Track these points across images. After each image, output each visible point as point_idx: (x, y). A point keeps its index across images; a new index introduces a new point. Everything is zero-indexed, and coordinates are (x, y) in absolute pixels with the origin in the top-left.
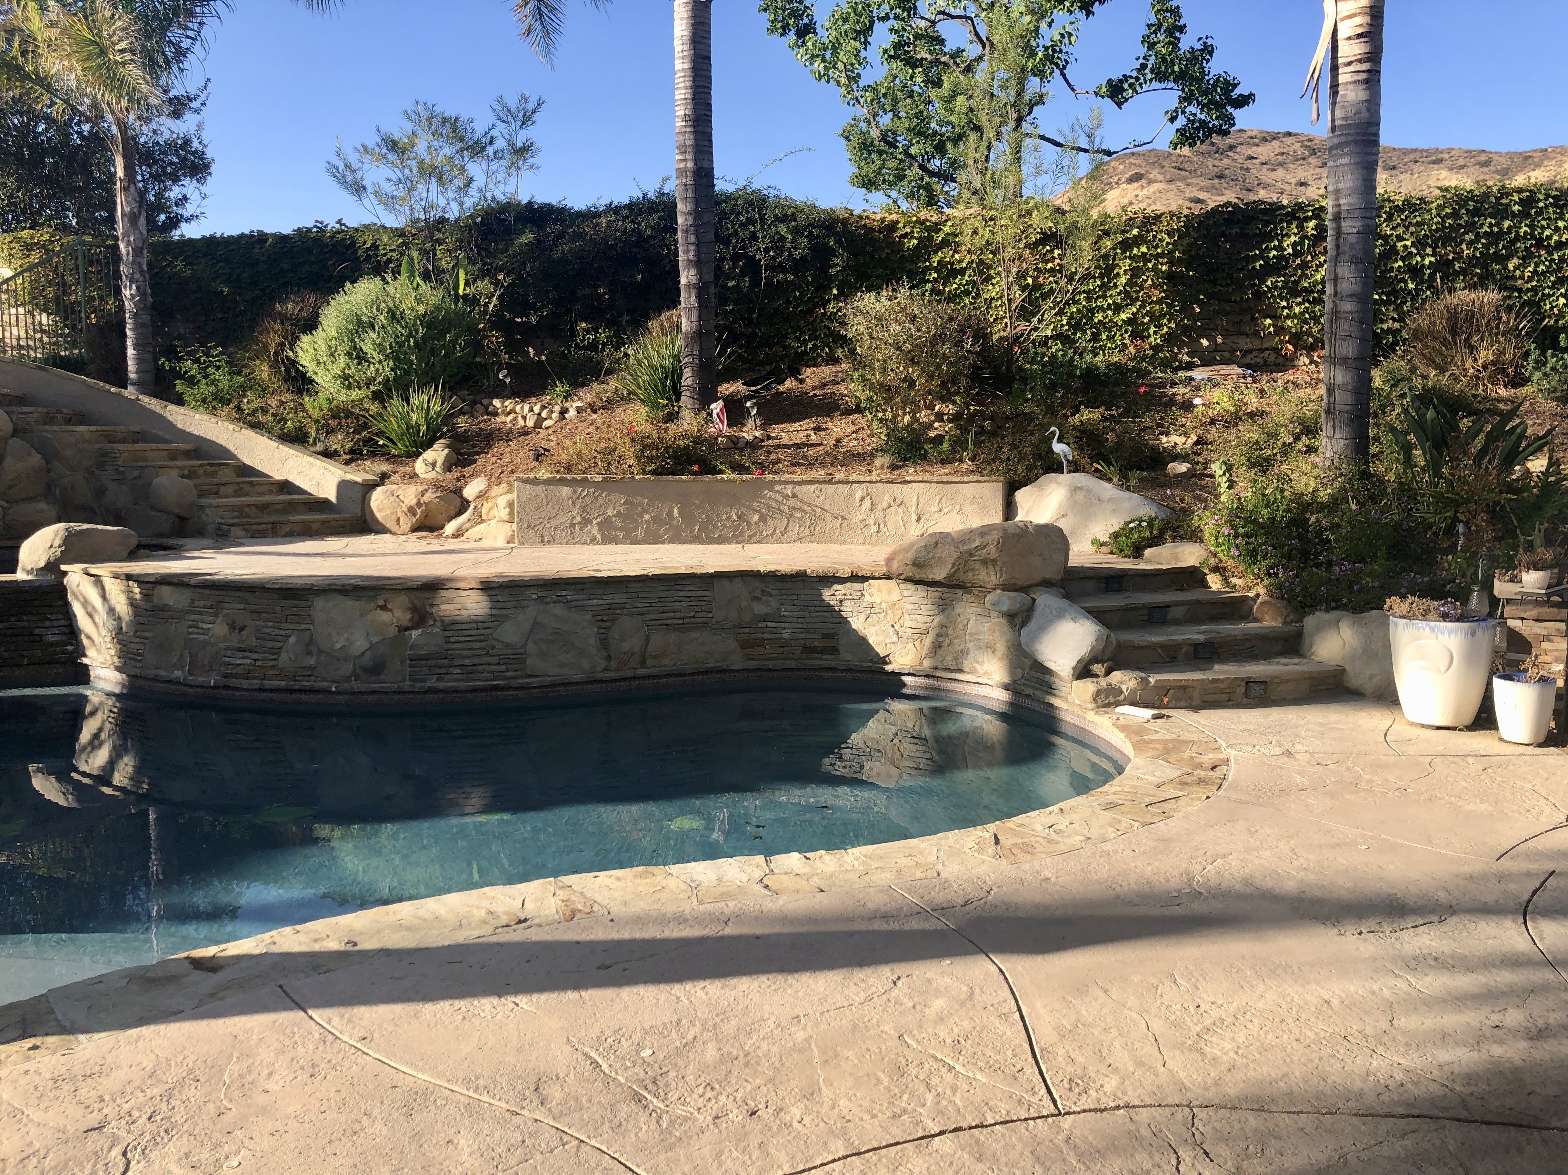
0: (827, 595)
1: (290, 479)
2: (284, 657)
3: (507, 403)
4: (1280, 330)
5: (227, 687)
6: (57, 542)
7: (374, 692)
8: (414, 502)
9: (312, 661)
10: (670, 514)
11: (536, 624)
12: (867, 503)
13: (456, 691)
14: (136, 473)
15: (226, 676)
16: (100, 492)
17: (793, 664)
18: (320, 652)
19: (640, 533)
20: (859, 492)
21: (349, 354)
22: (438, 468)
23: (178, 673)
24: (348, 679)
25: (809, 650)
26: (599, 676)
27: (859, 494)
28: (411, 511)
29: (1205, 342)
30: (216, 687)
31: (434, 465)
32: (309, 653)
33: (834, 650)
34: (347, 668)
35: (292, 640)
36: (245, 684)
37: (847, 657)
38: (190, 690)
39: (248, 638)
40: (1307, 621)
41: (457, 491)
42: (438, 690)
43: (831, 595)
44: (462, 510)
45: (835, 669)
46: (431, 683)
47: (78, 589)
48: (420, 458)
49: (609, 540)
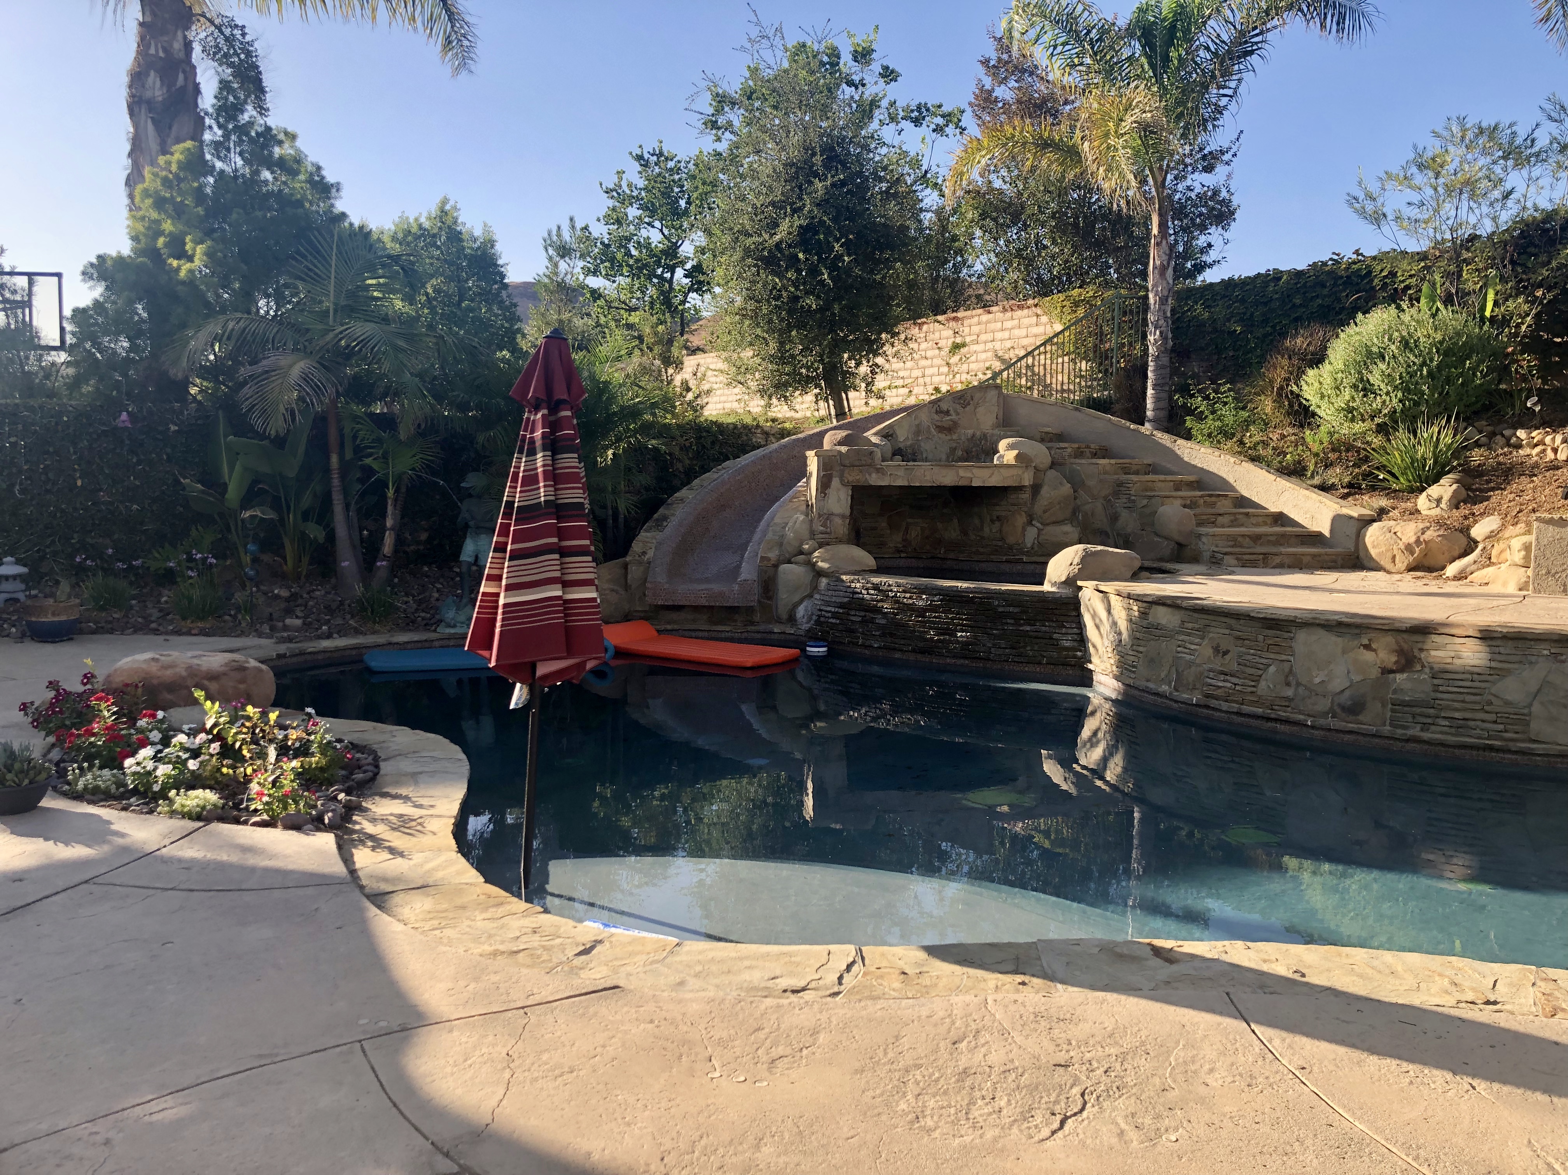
1: (1285, 512)
2: (1263, 684)
3: (1534, 434)
5: (1207, 707)
6: (1077, 560)
7: (1350, 732)
8: (1412, 540)
9: (1290, 692)
11: (1545, 684)
13: (1442, 744)
14: (1145, 502)
15: (1208, 696)
16: (1114, 518)
18: (1298, 684)
21: (1355, 387)
22: (1443, 505)
23: (1165, 688)
24: (1325, 715)
28: (1409, 548)
30: (1197, 705)
31: (1439, 501)
32: (1288, 684)
34: (1323, 704)
35: (1272, 669)
36: (1224, 706)
38: (1175, 705)
39: (1231, 663)
41: (1464, 530)
42: (1421, 740)
44: (1468, 551)
46: (1414, 732)
47: (1090, 602)
48: (1425, 493)
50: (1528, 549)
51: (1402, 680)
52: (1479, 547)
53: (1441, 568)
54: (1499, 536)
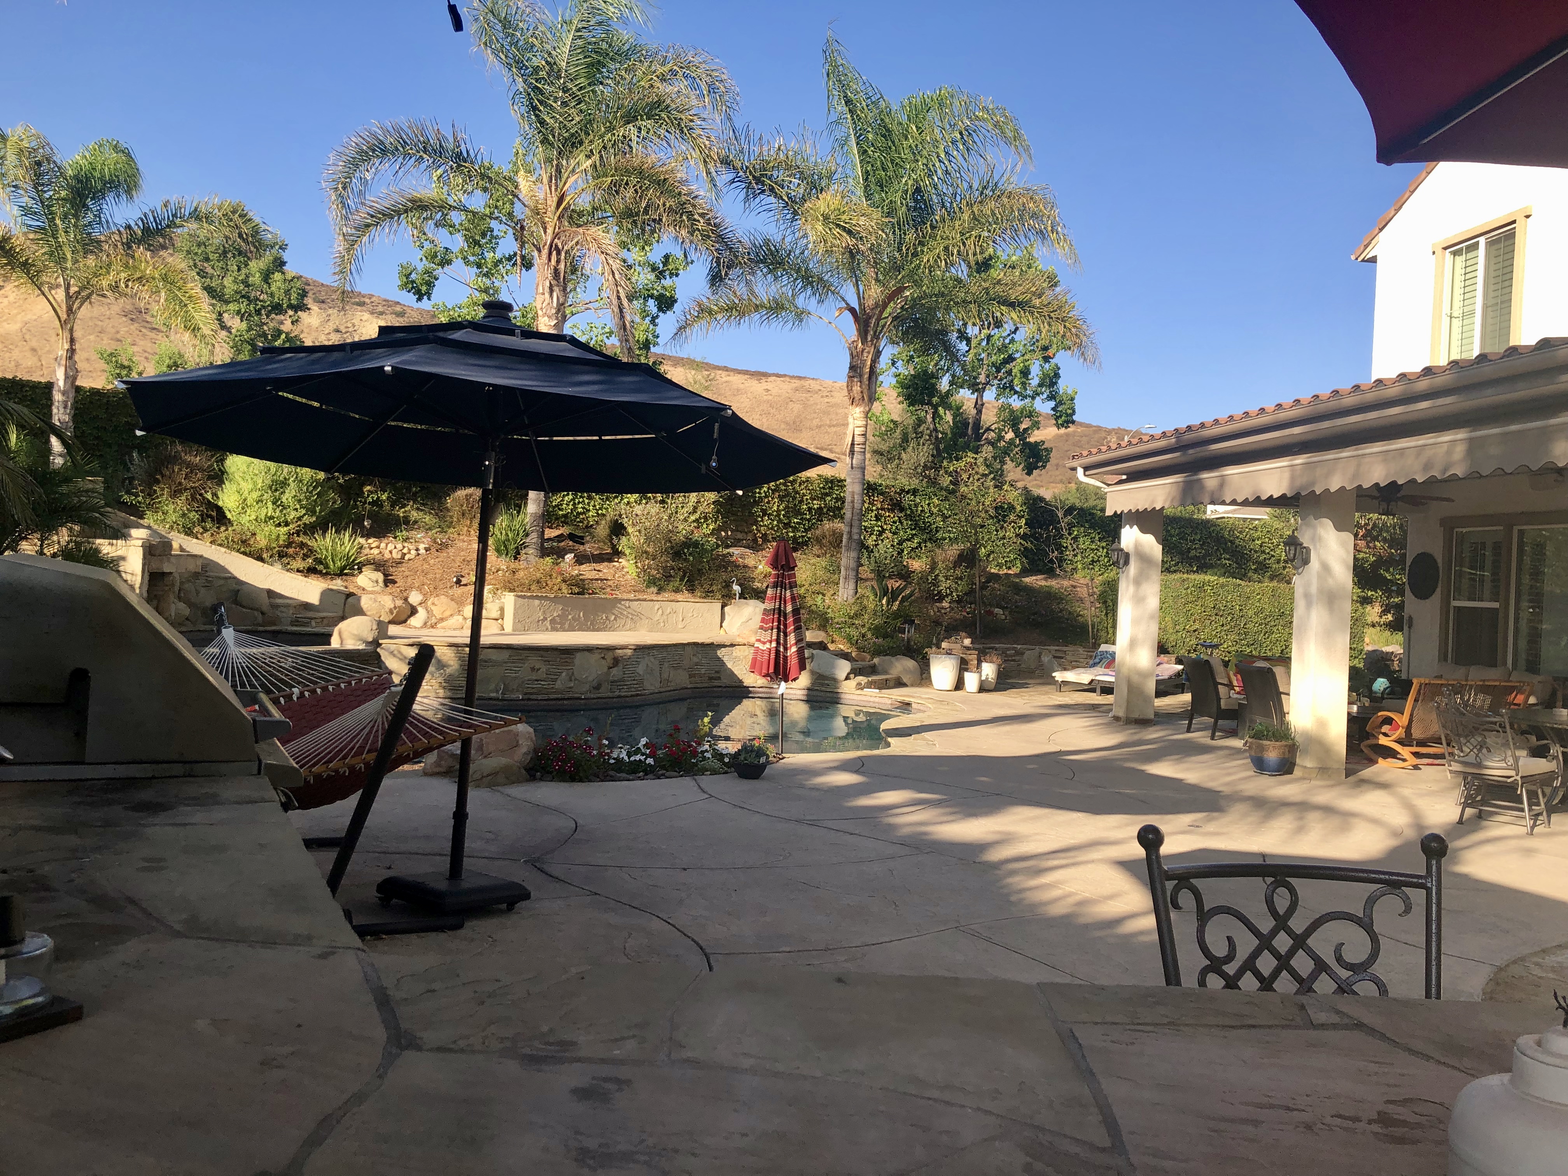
0: (719, 652)
1: (272, 588)
2: (559, 682)
3: (370, 541)
4: (759, 531)
5: (529, 699)
7: (596, 698)
9: (571, 684)
10: (579, 616)
12: (660, 612)
15: (526, 694)
17: (706, 685)
18: (576, 679)
21: (274, 503)
22: (381, 584)
23: (493, 695)
24: (586, 692)
25: (711, 679)
26: (662, 690)
29: (723, 534)
30: (522, 700)
31: (377, 582)
32: (571, 680)
33: (719, 678)
34: (586, 687)
35: (564, 674)
36: (540, 697)
37: (725, 681)
38: (500, 703)
39: (542, 674)
40: (876, 660)
41: (406, 599)
42: (619, 697)
43: (721, 653)
44: (413, 611)
45: (720, 687)
46: (617, 693)
47: (396, 652)
48: (361, 577)
49: (554, 629)
50: (502, 610)
51: (614, 671)
52: (419, 609)
53: (405, 621)
54: (429, 603)
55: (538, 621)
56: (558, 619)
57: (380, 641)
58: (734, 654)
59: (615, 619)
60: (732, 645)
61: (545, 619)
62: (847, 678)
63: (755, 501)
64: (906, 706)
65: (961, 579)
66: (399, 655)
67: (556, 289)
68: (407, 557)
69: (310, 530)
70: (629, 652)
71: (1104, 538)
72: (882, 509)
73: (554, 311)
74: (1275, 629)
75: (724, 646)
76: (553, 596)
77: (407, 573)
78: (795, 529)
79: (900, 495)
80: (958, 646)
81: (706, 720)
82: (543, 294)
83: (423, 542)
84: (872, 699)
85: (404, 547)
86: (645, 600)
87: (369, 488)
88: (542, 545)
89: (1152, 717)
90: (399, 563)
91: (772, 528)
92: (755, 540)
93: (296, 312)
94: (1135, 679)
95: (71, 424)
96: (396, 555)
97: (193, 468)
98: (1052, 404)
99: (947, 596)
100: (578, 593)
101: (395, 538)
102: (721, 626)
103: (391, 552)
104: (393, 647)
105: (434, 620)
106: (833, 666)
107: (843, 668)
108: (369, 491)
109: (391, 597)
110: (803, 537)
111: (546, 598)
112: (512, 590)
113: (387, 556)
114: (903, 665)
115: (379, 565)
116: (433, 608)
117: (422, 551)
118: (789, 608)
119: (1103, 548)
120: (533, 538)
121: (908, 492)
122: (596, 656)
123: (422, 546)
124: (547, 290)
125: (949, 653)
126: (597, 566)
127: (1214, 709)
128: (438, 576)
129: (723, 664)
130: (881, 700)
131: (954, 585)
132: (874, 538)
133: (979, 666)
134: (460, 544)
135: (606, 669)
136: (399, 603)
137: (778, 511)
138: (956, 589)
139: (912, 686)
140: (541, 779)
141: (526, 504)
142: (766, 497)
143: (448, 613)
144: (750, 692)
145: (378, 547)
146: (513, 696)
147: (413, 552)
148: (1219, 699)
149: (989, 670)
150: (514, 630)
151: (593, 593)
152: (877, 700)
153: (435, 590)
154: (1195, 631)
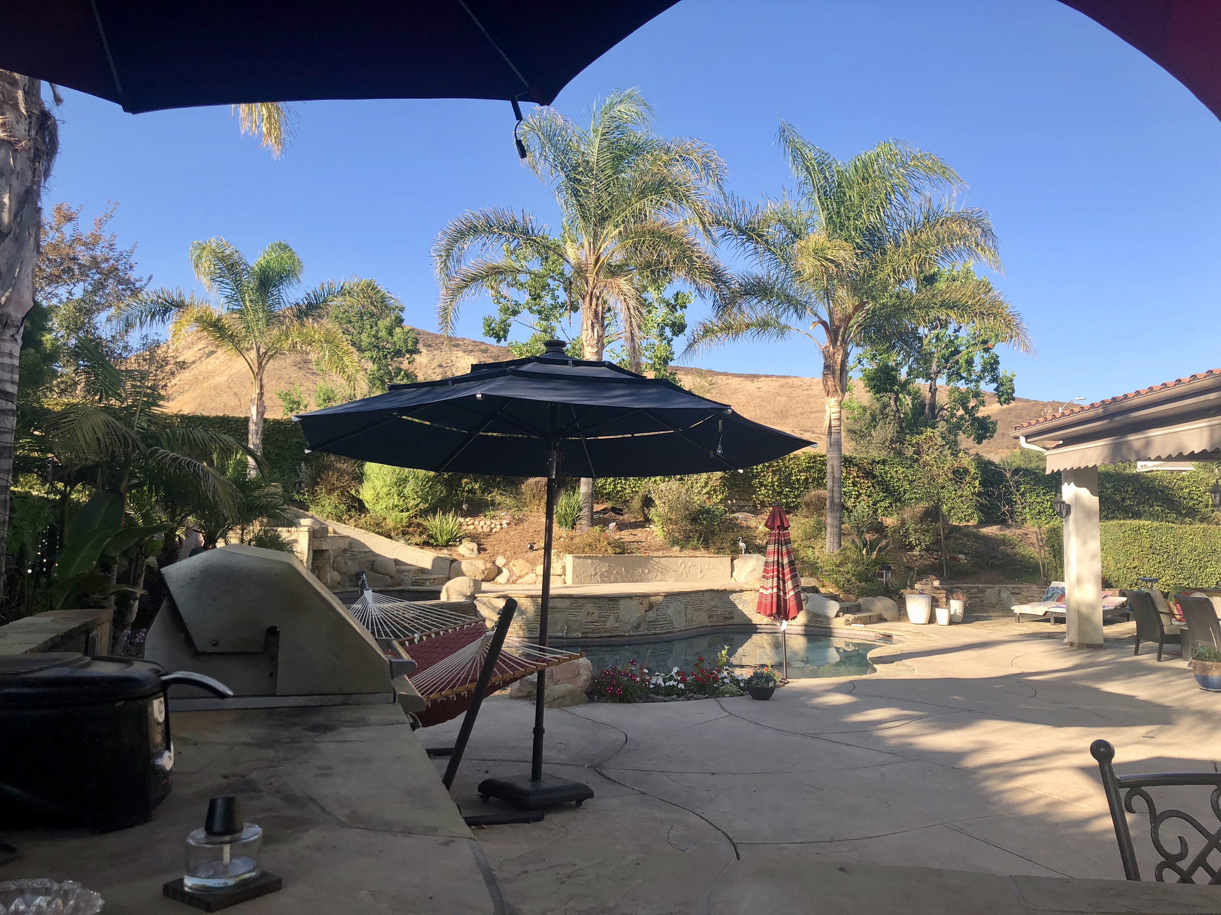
0: (731, 597)
1: (398, 558)
2: (608, 622)
3: (467, 520)
4: (758, 499)
5: (587, 637)
6: (471, 584)
7: (637, 635)
9: (618, 625)
10: (621, 571)
11: (675, 608)
12: (683, 565)
14: (363, 555)
15: (583, 633)
17: (722, 624)
18: (621, 621)
19: (612, 579)
20: (680, 560)
21: (398, 495)
22: (476, 551)
23: (560, 634)
24: (629, 630)
25: (725, 618)
26: (687, 628)
27: (680, 562)
28: (483, 572)
29: (729, 502)
30: (581, 638)
31: (473, 550)
32: (617, 622)
33: (733, 618)
34: (629, 627)
35: (612, 617)
36: (594, 635)
39: (595, 617)
40: (860, 600)
41: (494, 562)
42: (654, 634)
43: (733, 597)
44: (499, 571)
45: (734, 625)
46: (653, 631)
47: (487, 603)
48: (461, 547)
49: (603, 582)
50: (564, 568)
51: (650, 614)
52: (504, 569)
53: (494, 579)
54: (511, 564)
55: (591, 576)
56: (605, 573)
57: (476, 595)
58: (743, 598)
59: (649, 572)
60: (741, 591)
61: (596, 574)
62: (837, 616)
63: (753, 475)
64: (888, 638)
65: (928, 531)
66: (490, 606)
67: (596, 326)
68: (494, 531)
69: (424, 513)
70: (660, 598)
71: (1047, 493)
72: (858, 477)
73: (595, 342)
74: (1209, 564)
75: (735, 592)
76: (601, 556)
77: (494, 543)
78: (787, 496)
79: (872, 465)
80: (929, 587)
81: (724, 652)
82: (587, 330)
83: (505, 519)
84: (859, 633)
85: (492, 523)
86: (671, 557)
87: (465, 480)
88: (592, 517)
89: (1102, 642)
90: (488, 535)
91: (768, 496)
92: (755, 506)
93: (411, 355)
94: (1084, 610)
95: (260, 446)
96: (486, 530)
97: (342, 473)
98: (995, 385)
99: (917, 545)
100: (620, 553)
101: (485, 516)
102: (732, 576)
103: (482, 527)
104: (485, 599)
105: (514, 578)
106: (825, 606)
107: (833, 607)
108: (466, 482)
109: (483, 561)
110: (794, 502)
111: (596, 558)
112: (571, 552)
113: (480, 530)
114: (882, 604)
115: (474, 538)
116: (514, 568)
117: (505, 526)
118: (786, 561)
119: (1047, 501)
120: (585, 512)
121: (878, 463)
122: (635, 602)
123: (504, 522)
124: (590, 326)
125: (921, 593)
126: (634, 532)
127: (1158, 635)
128: (516, 544)
129: (735, 606)
130: (866, 633)
131: (922, 537)
132: (853, 500)
133: (947, 603)
134: (532, 519)
135: (643, 613)
136: (489, 565)
137: (772, 482)
138: (924, 540)
139: (892, 621)
140: (598, 701)
141: (579, 486)
142: (762, 471)
143: (524, 572)
144: (758, 629)
145: (473, 524)
146: (575, 635)
147: (498, 526)
148: (1162, 626)
149: (956, 606)
150: (573, 583)
151: (631, 552)
152: (863, 633)
153: (515, 555)
154: (1135, 568)
